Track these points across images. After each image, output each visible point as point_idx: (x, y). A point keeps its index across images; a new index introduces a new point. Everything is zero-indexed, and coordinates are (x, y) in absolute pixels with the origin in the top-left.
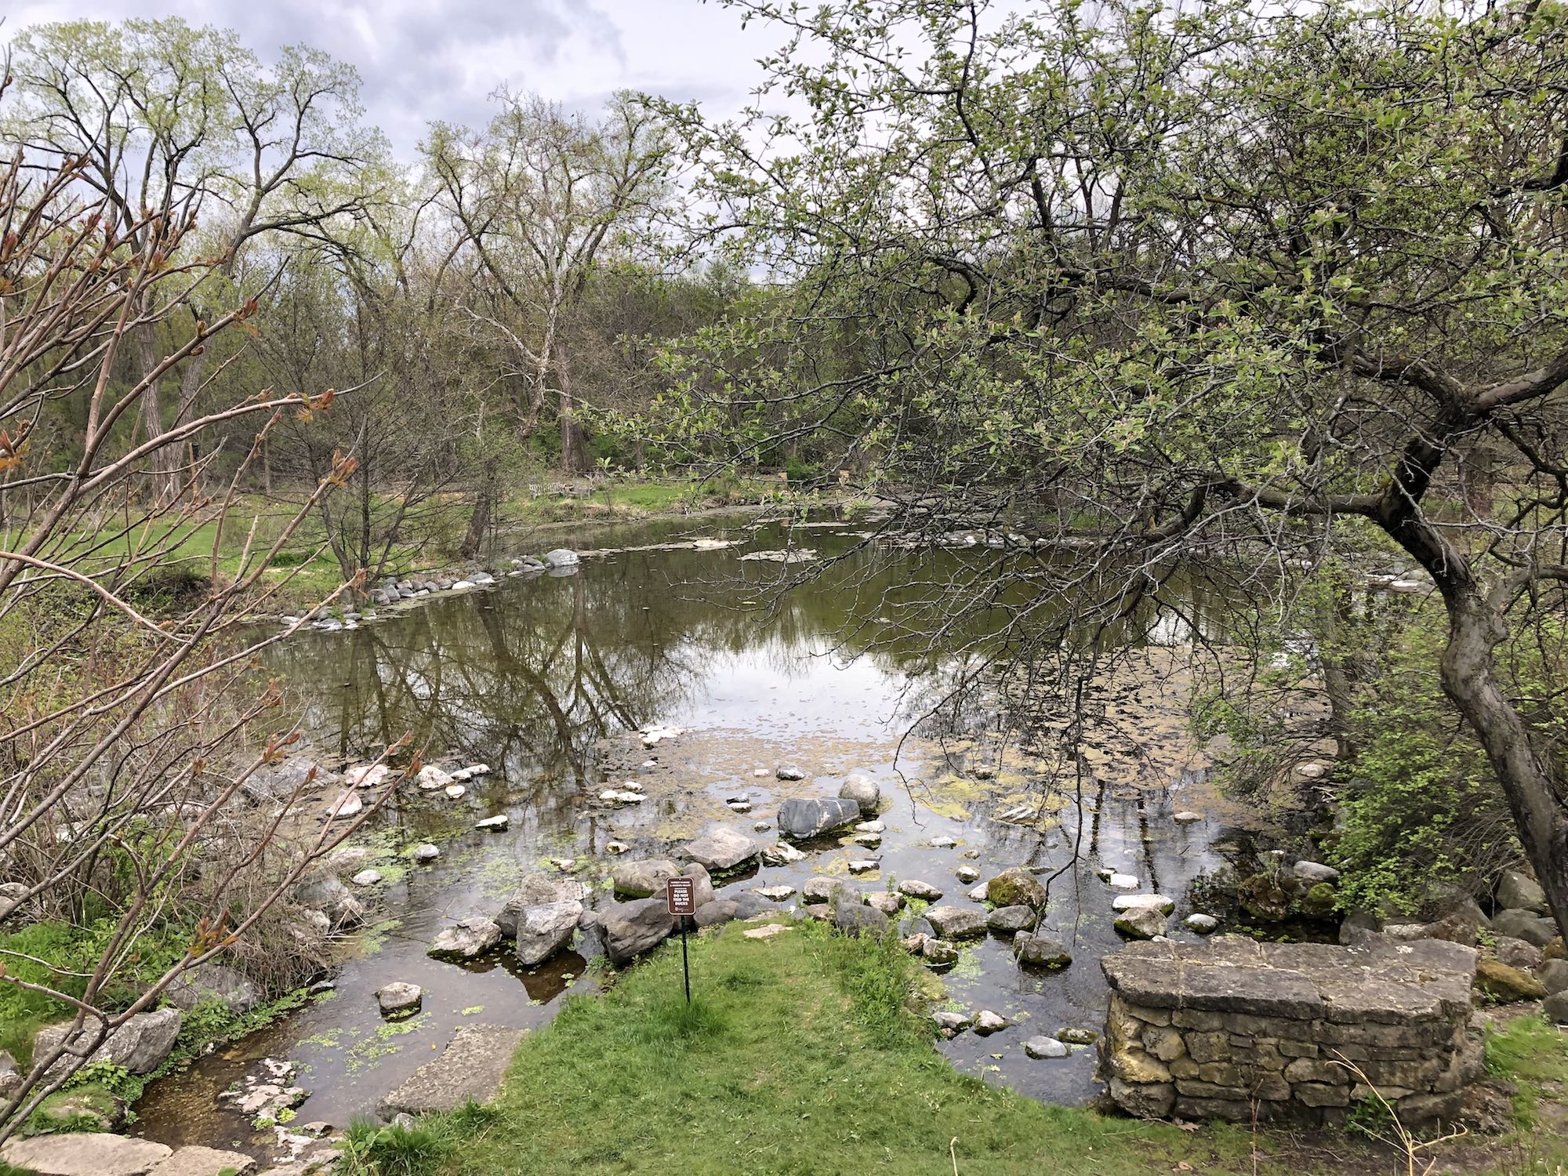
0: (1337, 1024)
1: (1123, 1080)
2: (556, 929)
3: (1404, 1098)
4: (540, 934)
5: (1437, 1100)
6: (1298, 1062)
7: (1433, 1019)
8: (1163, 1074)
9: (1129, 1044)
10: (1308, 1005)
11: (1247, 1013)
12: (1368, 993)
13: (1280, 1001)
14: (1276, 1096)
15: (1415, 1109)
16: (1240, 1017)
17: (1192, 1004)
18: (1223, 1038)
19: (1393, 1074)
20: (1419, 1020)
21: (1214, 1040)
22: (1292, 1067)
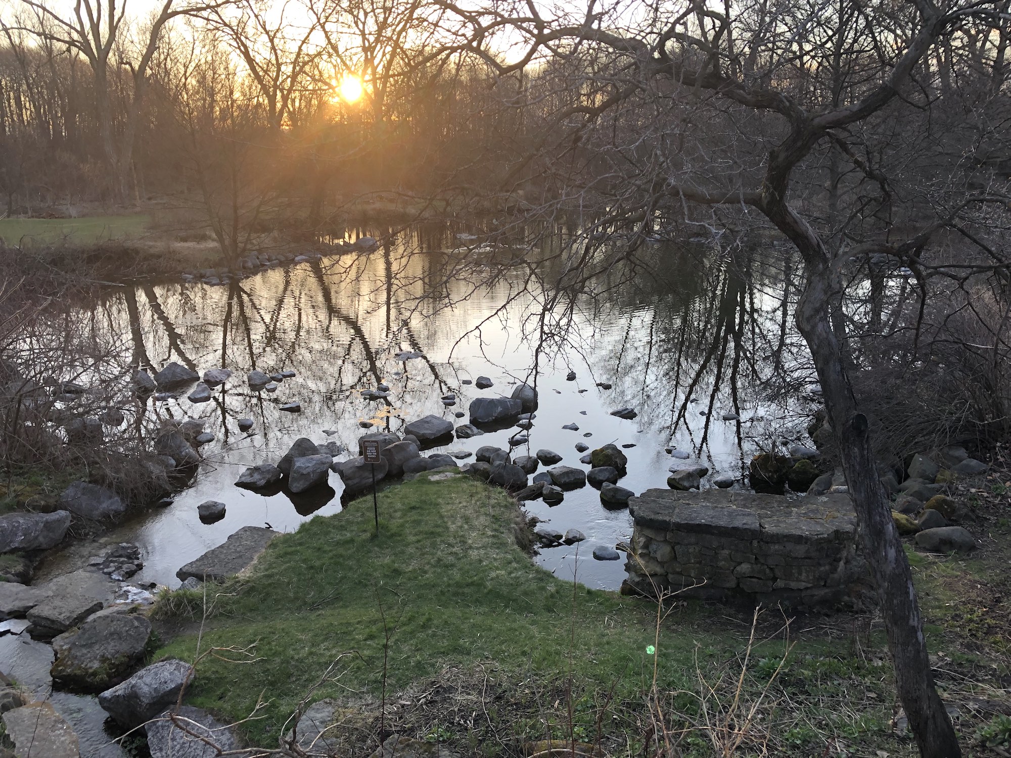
0: (767, 543)
1: (636, 572)
2: (313, 472)
3: (807, 588)
4: (303, 474)
5: (827, 591)
6: (743, 565)
7: (828, 541)
8: (658, 569)
9: (640, 551)
10: (750, 530)
11: (713, 534)
12: (791, 524)
13: (733, 528)
14: (728, 585)
15: (813, 596)
16: (708, 536)
17: (679, 527)
18: (697, 550)
19: (800, 574)
20: (820, 541)
21: (690, 550)
22: (738, 568)
